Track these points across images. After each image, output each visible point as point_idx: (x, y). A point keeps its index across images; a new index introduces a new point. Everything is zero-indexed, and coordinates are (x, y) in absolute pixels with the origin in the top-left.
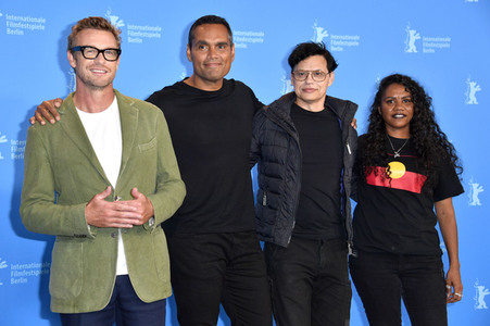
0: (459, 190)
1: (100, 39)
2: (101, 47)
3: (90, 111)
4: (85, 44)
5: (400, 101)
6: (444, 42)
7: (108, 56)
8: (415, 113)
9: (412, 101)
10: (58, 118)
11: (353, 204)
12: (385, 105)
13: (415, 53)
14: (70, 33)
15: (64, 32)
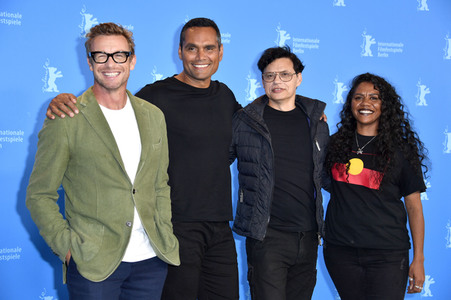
5: (368, 97)
7: (117, 59)
9: (380, 98)
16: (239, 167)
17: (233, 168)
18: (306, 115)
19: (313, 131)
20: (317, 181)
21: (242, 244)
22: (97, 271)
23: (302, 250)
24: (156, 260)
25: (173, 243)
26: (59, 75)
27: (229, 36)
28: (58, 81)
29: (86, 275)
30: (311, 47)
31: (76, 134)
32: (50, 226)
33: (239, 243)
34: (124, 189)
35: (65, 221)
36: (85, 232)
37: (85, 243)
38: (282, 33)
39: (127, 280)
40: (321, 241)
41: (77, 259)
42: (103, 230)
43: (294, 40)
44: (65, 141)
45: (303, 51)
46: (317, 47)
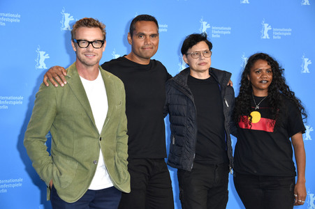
7: (96, 45)
9: (272, 71)
16: (171, 120)
17: (166, 120)
18: (218, 82)
19: (223, 93)
20: (227, 129)
21: (174, 174)
22: (71, 195)
23: (217, 177)
24: (113, 189)
25: (126, 176)
26: (47, 57)
27: (167, 26)
28: (46, 61)
29: (63, 197)
30: (225, 33)
31: (62, 98)
32: (40, 161)
33: (172, 173)
34: (94, 138)
35: (50, 158)
36: (63, 167)
37: (62, 176)
38: (204, 23)
39: (93, 202)
40: (232, 171)
41: (56, 186)
42: (76, 165)
43: (213, 28)
44: (54, 102)
45: (219, 36)
46: (230, 33)
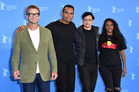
0: (126, 48)
1: (34, 11)
2: (34, 13)
3: (32, 30)
4: (30, 13)
5: (110, 25)
6: (122, 10)
7: (36, 15)
8: (114, 28)
9: (113, 25)
10: (23, 31)
11: (99, 53)
12: (106, 26)
13: (115, 13)
14: (26, 10)
15: (24, 10)
19: (96, 35)
20: (97, 49)
34: (34, 53)
